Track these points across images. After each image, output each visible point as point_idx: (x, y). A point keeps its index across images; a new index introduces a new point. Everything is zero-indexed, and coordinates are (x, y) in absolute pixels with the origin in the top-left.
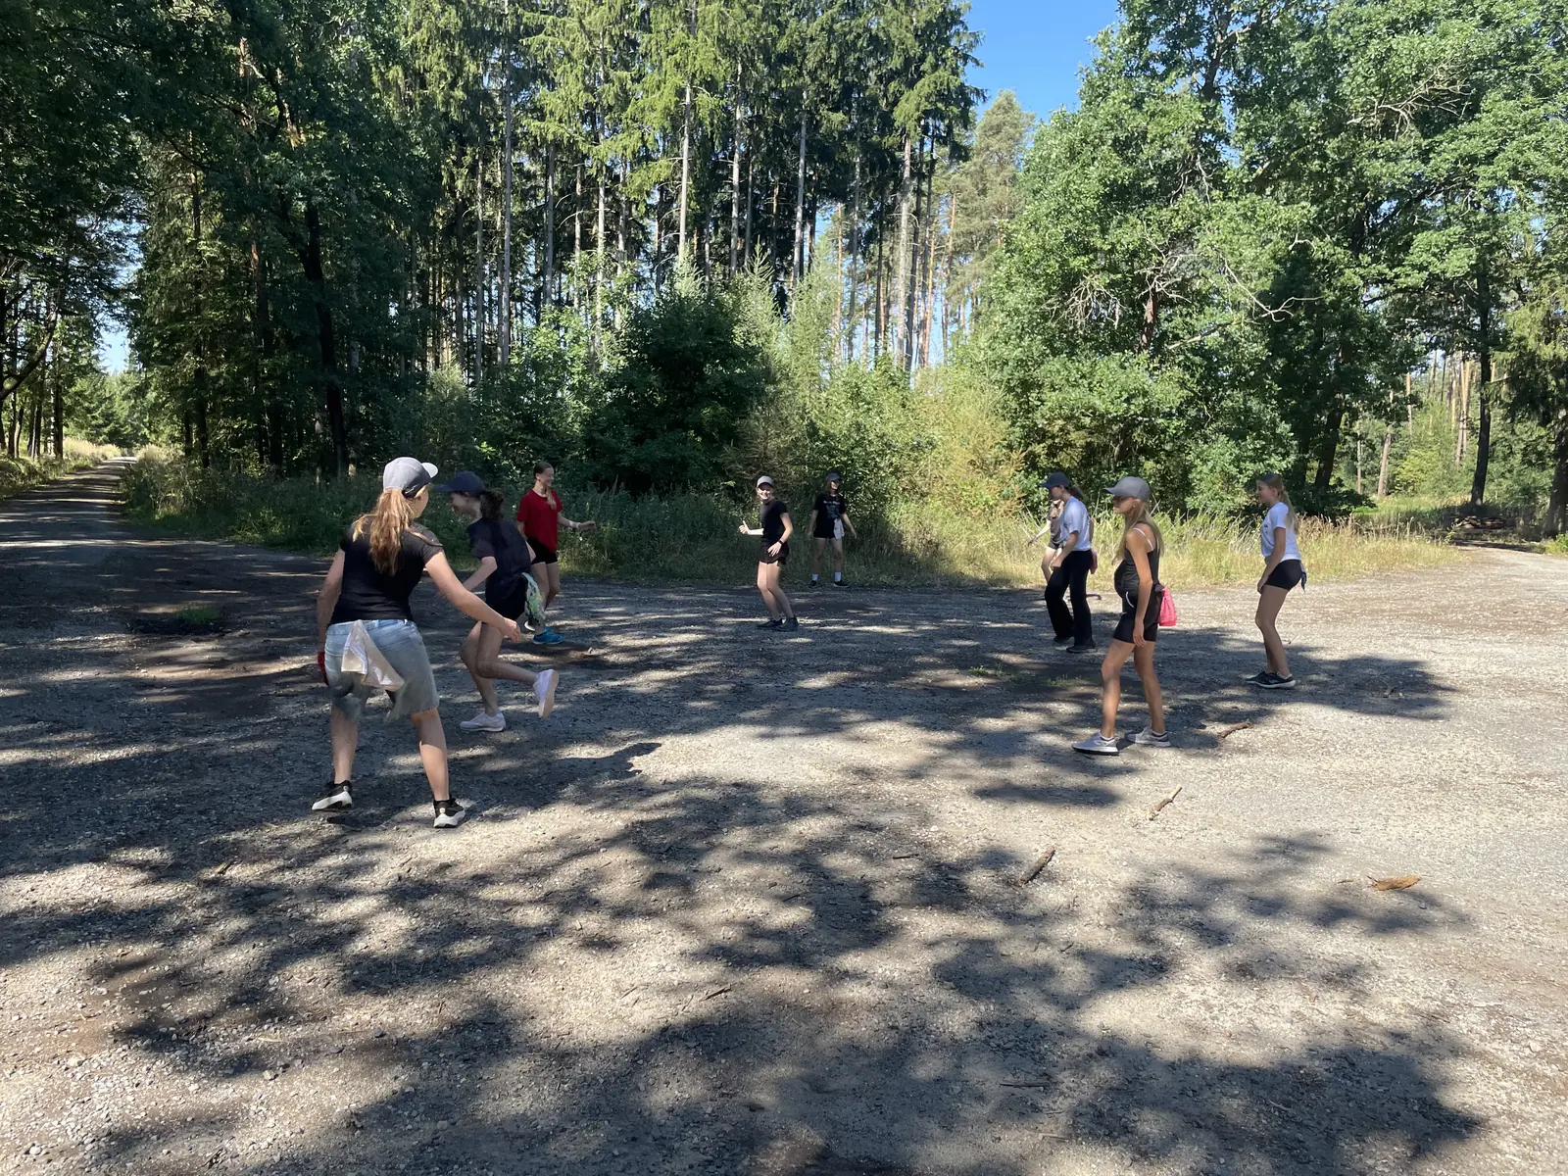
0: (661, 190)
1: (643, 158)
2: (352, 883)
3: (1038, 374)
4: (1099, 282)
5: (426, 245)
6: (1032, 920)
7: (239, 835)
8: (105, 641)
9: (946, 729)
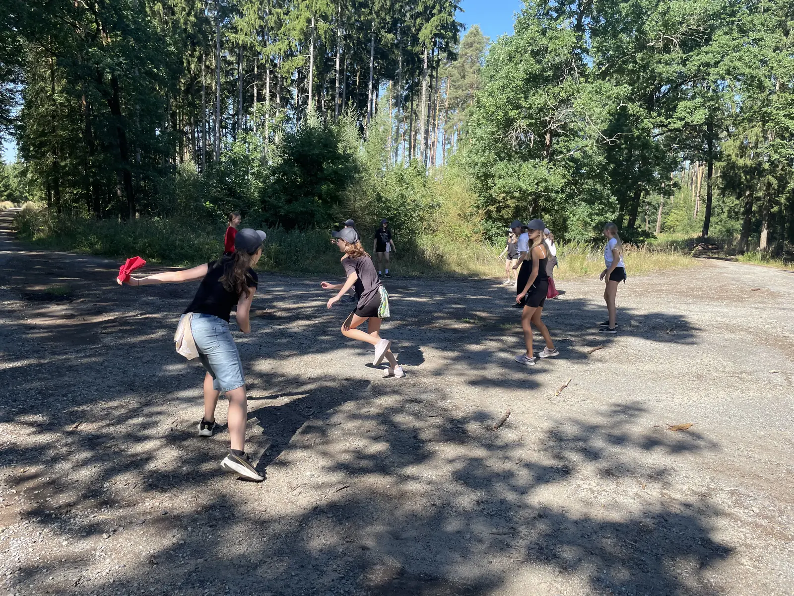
0: (299, 72)
1: (289, 55)
2: (147, 432)
3: (493, 170)
4: (523, 123)
5: (176, 99)
6: (500, 448)
7: (85, 407)
8: (8, 304)
9: (452, 350)
